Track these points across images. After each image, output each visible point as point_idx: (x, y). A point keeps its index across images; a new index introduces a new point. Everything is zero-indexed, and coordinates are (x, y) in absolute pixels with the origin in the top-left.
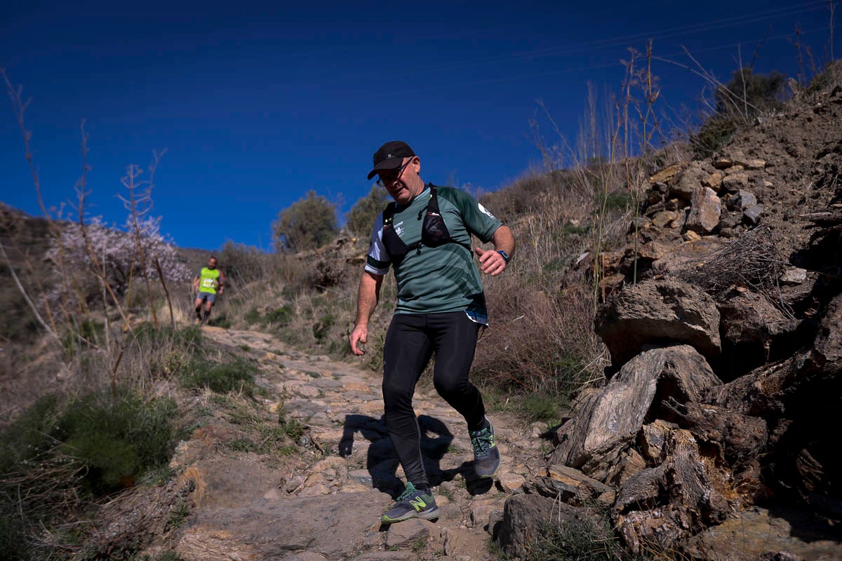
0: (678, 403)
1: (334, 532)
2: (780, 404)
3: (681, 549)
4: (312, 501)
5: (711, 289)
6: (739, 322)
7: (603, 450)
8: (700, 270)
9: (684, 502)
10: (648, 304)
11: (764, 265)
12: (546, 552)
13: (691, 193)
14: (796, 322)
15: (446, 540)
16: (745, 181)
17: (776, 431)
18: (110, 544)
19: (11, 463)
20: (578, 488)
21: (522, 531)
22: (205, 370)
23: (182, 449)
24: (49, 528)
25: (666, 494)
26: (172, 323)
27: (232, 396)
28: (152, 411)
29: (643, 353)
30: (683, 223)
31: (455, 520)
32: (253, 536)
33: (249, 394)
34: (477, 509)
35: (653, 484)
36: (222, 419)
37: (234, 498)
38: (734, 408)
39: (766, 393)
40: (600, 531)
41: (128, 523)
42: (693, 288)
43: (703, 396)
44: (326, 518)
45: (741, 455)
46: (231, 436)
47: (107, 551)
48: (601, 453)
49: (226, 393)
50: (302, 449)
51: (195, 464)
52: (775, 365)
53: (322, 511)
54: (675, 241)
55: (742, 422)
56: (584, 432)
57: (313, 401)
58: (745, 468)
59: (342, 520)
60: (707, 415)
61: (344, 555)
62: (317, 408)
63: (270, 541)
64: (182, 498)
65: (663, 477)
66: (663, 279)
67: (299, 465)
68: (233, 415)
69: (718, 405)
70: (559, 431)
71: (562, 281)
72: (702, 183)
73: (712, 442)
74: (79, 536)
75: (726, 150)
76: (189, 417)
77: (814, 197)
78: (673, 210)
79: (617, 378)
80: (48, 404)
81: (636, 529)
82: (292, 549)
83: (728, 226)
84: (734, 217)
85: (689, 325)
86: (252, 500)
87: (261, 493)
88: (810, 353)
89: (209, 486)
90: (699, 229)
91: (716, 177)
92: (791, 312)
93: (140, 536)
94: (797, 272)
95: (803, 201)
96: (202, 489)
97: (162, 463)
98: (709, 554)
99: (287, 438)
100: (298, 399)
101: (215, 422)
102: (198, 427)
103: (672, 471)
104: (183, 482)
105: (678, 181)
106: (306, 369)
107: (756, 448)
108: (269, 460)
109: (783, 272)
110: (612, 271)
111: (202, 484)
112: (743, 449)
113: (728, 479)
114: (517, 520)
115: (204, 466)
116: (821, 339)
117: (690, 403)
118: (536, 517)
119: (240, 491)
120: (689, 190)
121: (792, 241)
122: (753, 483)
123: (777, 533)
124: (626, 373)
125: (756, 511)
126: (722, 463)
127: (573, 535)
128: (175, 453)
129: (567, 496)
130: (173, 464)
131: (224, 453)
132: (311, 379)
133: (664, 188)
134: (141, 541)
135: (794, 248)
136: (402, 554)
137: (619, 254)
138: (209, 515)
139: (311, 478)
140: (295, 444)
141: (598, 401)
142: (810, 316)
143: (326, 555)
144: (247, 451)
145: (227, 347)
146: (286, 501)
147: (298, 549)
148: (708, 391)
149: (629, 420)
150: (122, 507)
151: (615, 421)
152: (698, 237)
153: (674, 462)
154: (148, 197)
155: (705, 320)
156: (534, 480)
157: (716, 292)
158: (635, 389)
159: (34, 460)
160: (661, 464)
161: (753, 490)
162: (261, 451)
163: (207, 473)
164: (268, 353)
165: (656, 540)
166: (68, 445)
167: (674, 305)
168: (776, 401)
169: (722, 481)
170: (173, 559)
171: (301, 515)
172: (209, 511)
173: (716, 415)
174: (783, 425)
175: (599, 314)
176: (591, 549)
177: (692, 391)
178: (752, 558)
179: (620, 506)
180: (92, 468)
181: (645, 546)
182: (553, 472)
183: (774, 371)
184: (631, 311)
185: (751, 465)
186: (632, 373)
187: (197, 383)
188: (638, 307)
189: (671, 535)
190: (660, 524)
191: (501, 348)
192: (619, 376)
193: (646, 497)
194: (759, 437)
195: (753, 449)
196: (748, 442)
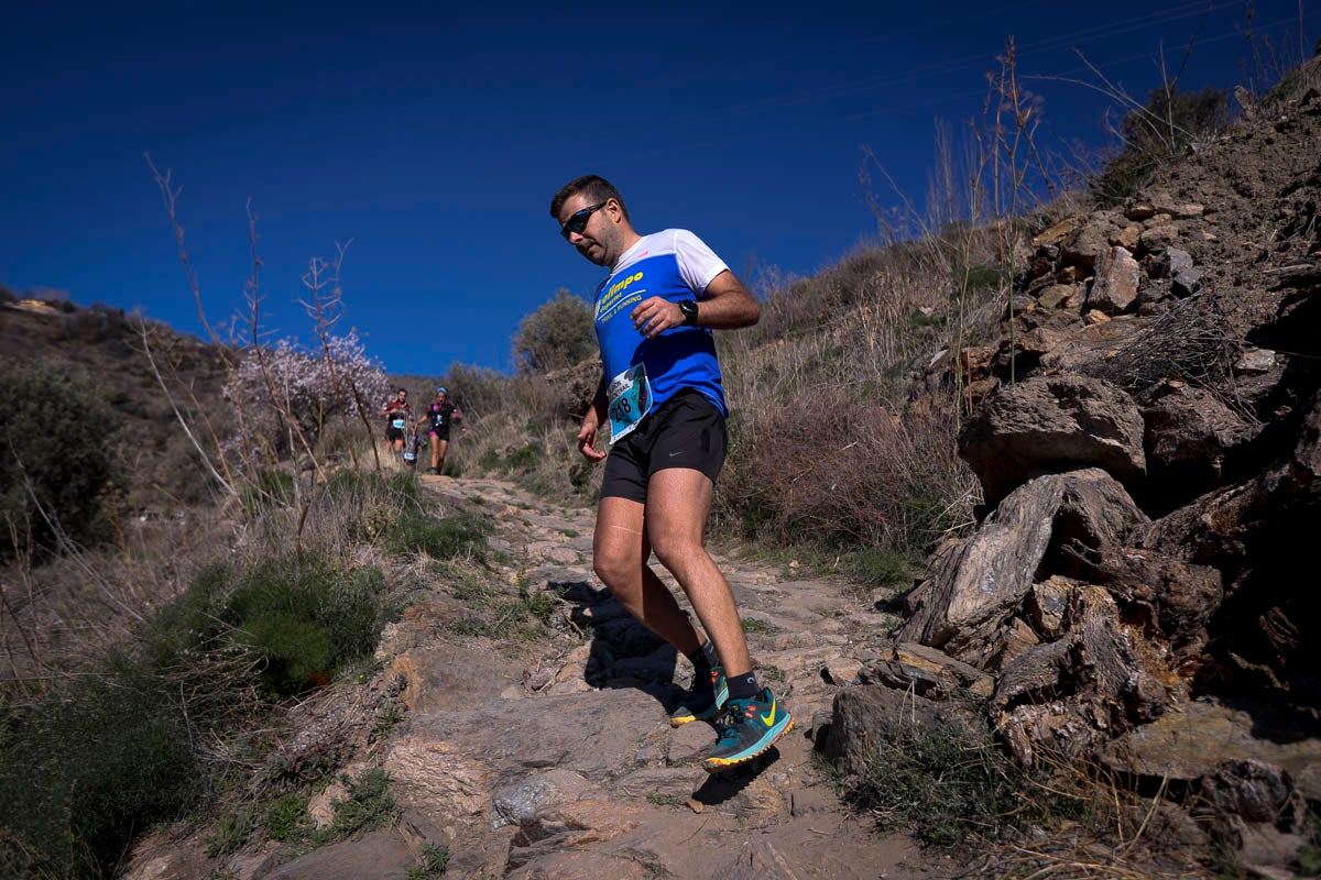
0: (1086, 548)
1: (596, 743)
2: (1241, 546)
3: (1095, 758)
4: (565, 702)
5: (1131, 386)
6: (1174, 432)
7: (975, 620)
8: (1108, 360)
9: (1099, 690)
10: (1036, 411)
11: (1210, 347)
12: (894, 765)
13: (1094, 257)
14: (1260, 427)
16: (1173, 235)
17: (1235, 585)
18: (299, 760)
19: (171, 654)
20: (940, 674)
21: (859, 737)
22: (419, 529)
23: (390, 633)
24: (223, 739)
25: (1071, 679)
26: (378, 469)
27: (456, 562)
28: (352, 584)
29: (1031, 482)
30: (1083, 300)
32: (484, 749)
33: (480, 560)
35: (1050, 666)
36: (443, 593)
37: (461, 698)
38: (1171, 554)
39: (1220, 530)
40: (974, 735)
41: (321, 732)
42: (1103, 384)
43: (1123, 538)
44: (584, 724)
45: (1183, 621)
46: (454, 615)
47: (294, 769)
48: (972, 626)
49: (449, 559)
50: (553, 632)
51: (407, 653)
52: (1231, 489)
53: (579, 714)
54: (1073, 326)
55: (1185, 572)
56: (947, 596)
57: (570, 569)
58: (1190, 641)
59: (607, 725)
60: (1131, 563)
61: (610, 774)
62: (574, 577)
63: (507, 756)
64: (390, 699)
65: (1066, 655)
66: (1058, 374)
67: (549, 653)
68: (456, 587)
70: (910, 598)
71: (910, 392)
72: (1111, 243)
73: (1139, 602)
74: (261, 748)
75: (1145, 193)
76: (399, 591)
77: (1280, 250)
78: (1068, 283)
79: (993, 518)
80: (213, 578)
81: (1027, 731)
82: (539, 765)
83: (1150, 300)
84: (1160, 287)
85: (1104, 440)
86: (484, 701)
87: (496, 690)
88: (1287, 467)
89: (425, 682)
90: (1107, 307)
91: (1132, 232)
92: (1252, 413)
93: (338, 749)
94: (1261, 355)
95: (1263, 256)
96: (416, 686)
97: (365, 652)
98: (1137, 766)
99: (531, 617)
100: (550, 565)
101: (434, 596)
102: (411, 604)
103: (1080, 646)
104: (391, 677)
105: (1075, 241)
106: (561, 527)
107: (1206, 609)
108: (507, 646)
109: (1239, 357)
110: (982, 373)
111: (416, 681)
112: (1186, 612)
113: (1164, 655)
114: (851, 722)
115: (419, 655)
116: (1306, 445)
117: (1104, 547)
118: (879, 716)
119: (468, 689)
120: (1091, 253)
121: (1249, 313)
122: (1203, 661)
123: (1242, 732)
124: (1007, 510)
125: (1209, 701)
126: (1154, 633)
127: (934, 742)
128: (381, 639)
129: (923, 686)
130: (380, 654)
131: (446, 638)
132: (567, 539)
133: (1054, 252)
134: (339, 756)
135: (1253, 323)
136: (690, 771)
137: (991, 348)
138: (426, 721)
139: (565, 670)
140: (543, 625)
141: (966, 552)
142: (1282, 416)
143: (585, 774)
144: (476, 635)
145: (453, 500)
146: (530, 701)
147: (545, 765)
149: (1012, 576)
150: (315, 712)
151: (992, 580)
152: (1106, 319)
153: (1082, 633)
154: (338, 300)
155: (1122, 431)
156: (875, 666)
157: (1136, 390)
158: (1020, 533)
159: (197, 649)
160: (1061, 637)
161: (1200, 671)
162: (497, 635)
163: (423, 665)
164: (509, 507)
165: (1057, 746)
166: (241, 631)
167: (1075, 410)
168: (1235, 542)
169: (1156, 659)
170: (381, 780)
171: (550, 720)
172: (427, 716)
173: (1145, 563)
174: (1244, 576)
175: (965, 429)
176: (961, 760)
177: (1105, 533)
178: (1203, 768)
179: (1002, 699)
180: (273, 660)
181: (1041, 754)
182: (903, 653)
183: (1231, 498)
184: (1012, 422)
185: (1199, 636)
186: (1015, 511)
187: (410, 547)
188: (1021, 416)
189: (1079, 738)
190: (1063, 723)
191: (827, 488)
192: (996, 515)
193: (1041, 685)
194: (1212, 594)
195: (1203, 611)
196: (1194, 602)
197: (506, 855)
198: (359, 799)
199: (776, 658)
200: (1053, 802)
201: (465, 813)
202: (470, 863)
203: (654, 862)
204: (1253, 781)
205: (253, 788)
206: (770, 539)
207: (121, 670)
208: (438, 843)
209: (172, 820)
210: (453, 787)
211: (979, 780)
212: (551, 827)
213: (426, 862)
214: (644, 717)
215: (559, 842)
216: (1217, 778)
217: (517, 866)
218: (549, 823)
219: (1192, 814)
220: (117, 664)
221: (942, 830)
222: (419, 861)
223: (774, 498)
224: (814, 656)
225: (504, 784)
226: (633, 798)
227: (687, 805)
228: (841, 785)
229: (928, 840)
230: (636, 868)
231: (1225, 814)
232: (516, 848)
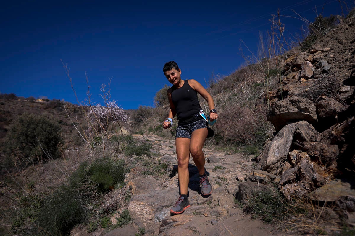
0: (300, 143)
2: (343, 139)
3: (305, 197)
4: (171, 190)
5: (312, 98)
6: (324, 109)
7: (274, 163)
8: (306, 92)
9: (306, 179)
10: (286, 107)
11: (332, 86)
12: (254, 202)
13: (301, 64)
14: (347, 106)
15: (219, 200)
16: (322, 57)
17: (342, 149)
18: (107, 208)
19: (76, 184)
20: (265, 178)
21: (245, 195)
22: (133, 149)
23: (127, 176)
24: (89, 204)
25: (299, 177)
26: (122, 134)
27: (143, 157)
28: (117, 164)
29: (286, 126)
30: (299, 76)
31: (222, 193)
32: (152, 203)
33: (149, 155)
34: (230, 188)
35: (293, 174)
36: (140, 165)
37: (146, 191)
38: (324, 142)
39: (337, 135)
40: (275, 193)
41: (112, 201)
42: (303, 99)
43: (312, 139)
44: (176, 195)
45: (328, 160)
46: (143, 170)
47: (106, 210)
48: (273, 164)
49: (141, 156)
50: (168, 172)
51: (131, 180)
52: (339, 124)
53: (175, 193)
54: (297, 83)
55: (327, 147)
56: (266, 157)
57: (171, 156)
58: (331, 165)
60: (312, 146)
62: (172, 158)
63: (157, 205)
64: (128, 192)
65: (297, 171)
66: (292, 97)
67: (167, 178)
68: (143, 163)
69: (318, 141)
70: (258, 158)
71: (255, 104)
72: (306, 60)
73: (315, 156)
74: (98, 206)
75: (314, 46)
76: (129, 165)
77: (351, 58)
78: (295, 72)
79: (277, 136)
80: (84, 164)
81: (288, 191)
82: (165, 207)
83: (317, 74)
84: (320, 70)
85: (304, 113)
86: (151, 191)
87: (154, 188)
88: (353, 117)
89: (137, 187)
90: (306, 77)
91: (311, 57)
92: (345, 103)
93: (116, 205)
94: (346, 87)
95: (347, 60)
97: (122, 181)
98: (318, 198)
99: (162, 169)
100: (167, 155)
101: (137, 166)
102: (132, 168)
103: (300, 168)
104: (128, 187)
105: (296, 61)
106: (169, 145)
107: (334, 156)
108: (156, 177)
109: (340, 88)
110: (273, 97)
111: (134, 187)
112: (328, 157)
113: (323, 169)
114: (243, 191)
115: (135, 180)
117: (305, 142)
118: (250, 189)
119: (147, 188)
120: (300, 64)
121: (343, 76)
122: (334, 170)
123: (346, 188)
124: (280, 133)
125: (336, 180)
126: (320, 163)
127: (264, 195)
128: (125, 177)
129: (261, 181)
130: (125, 181)
131: (141, 176)
132: (171, 148)
133: (290, 64)
134: (117, 207)
135: (344, 78)
136: (203, 206)
137: (275, 91)
138: (137, 197)
139: (171, 182)
140: (165, 171)
141: (271, 145)
142: (353, 103)
144: (148, 175)
145: (141, 140)
146: (163, 190)
147: (167, 206)
148: (313, 137)
149: (283, 151)
150: (111, 196)
151: (278, 152)
152: (306, 80)
153: (301, 165)
154: (109, 93)
155: (310, 110)
156: (248, 176)
158: (285, 139)
159: (82, 183)
160: (296, 166)
161: (334, 173)
162: (154, 174)
163: (136, 183)
164: (156, 141)
165: (296, 195)
166: (92, 177)
167: (297, 106)
168: (341, 138)
169: (321, 170)
170: (127, 212)
171: (167, 195)
172: (137, 196)
173: (316, 145)
174: (345, 147)
175: (268, 113)
176: (271, 200)
177: (307, 137)
178: (336, 198)
179: (281, 183)
180: (100, 184)
181: (292, 197)
182: (255, 173)
183: (339, 126)
184: (280, 110)
185: (333, 163)
186: (283, 134)
187: (131, 154)
188: (283, 109)
189: (302, 192)
190: (297, 189)
191: (236, 131)
192: (278, 135)
193: (291, 179)
194: (335, 152)
195: (333, 157)
196: (330, 155)
197: (159, 229)
198: (122, 217)
199: (224, 175)
200: (296, 209)
201: (148, 219)
202: (150, 232)
203: (196, 229)
204: (349, 201)
205: (97, 216)
206: (222, 144)
207: (64, 188)
208: (142, 227)
209: (79, 224)
210: (145, 213)
211: (277, 204)
212: (169, 222)
213: (140, 232)
214: (191, 193)
215: (172, 225)
216: (340, 201)
217: (162, 232)
218: (169, 221)
219: (334, 210)
220: (64, 187)
221: (268, 218)
222: (138, 232)
223: (222, 134)
224: (234, 174)
225: (157, 212)
226: (189, 214)
227: (203, 214)
228: (242, 208)
229: (265, 221)
230: (191, 231)
231: (343, 210)
232: (161, 227)
